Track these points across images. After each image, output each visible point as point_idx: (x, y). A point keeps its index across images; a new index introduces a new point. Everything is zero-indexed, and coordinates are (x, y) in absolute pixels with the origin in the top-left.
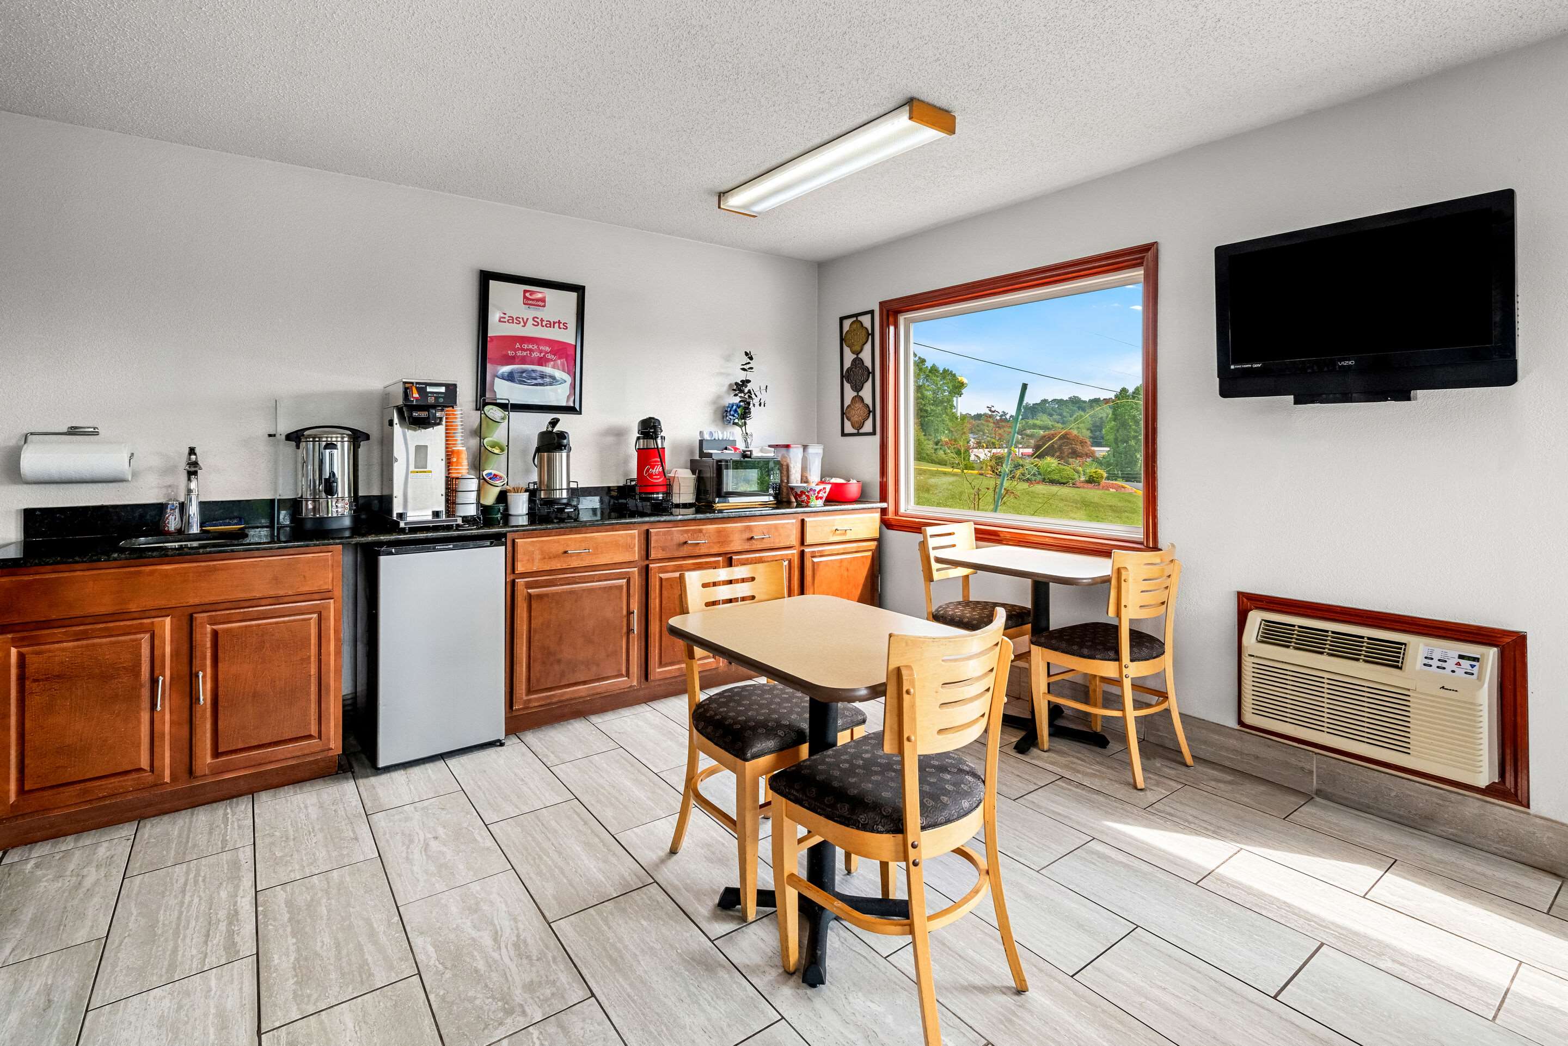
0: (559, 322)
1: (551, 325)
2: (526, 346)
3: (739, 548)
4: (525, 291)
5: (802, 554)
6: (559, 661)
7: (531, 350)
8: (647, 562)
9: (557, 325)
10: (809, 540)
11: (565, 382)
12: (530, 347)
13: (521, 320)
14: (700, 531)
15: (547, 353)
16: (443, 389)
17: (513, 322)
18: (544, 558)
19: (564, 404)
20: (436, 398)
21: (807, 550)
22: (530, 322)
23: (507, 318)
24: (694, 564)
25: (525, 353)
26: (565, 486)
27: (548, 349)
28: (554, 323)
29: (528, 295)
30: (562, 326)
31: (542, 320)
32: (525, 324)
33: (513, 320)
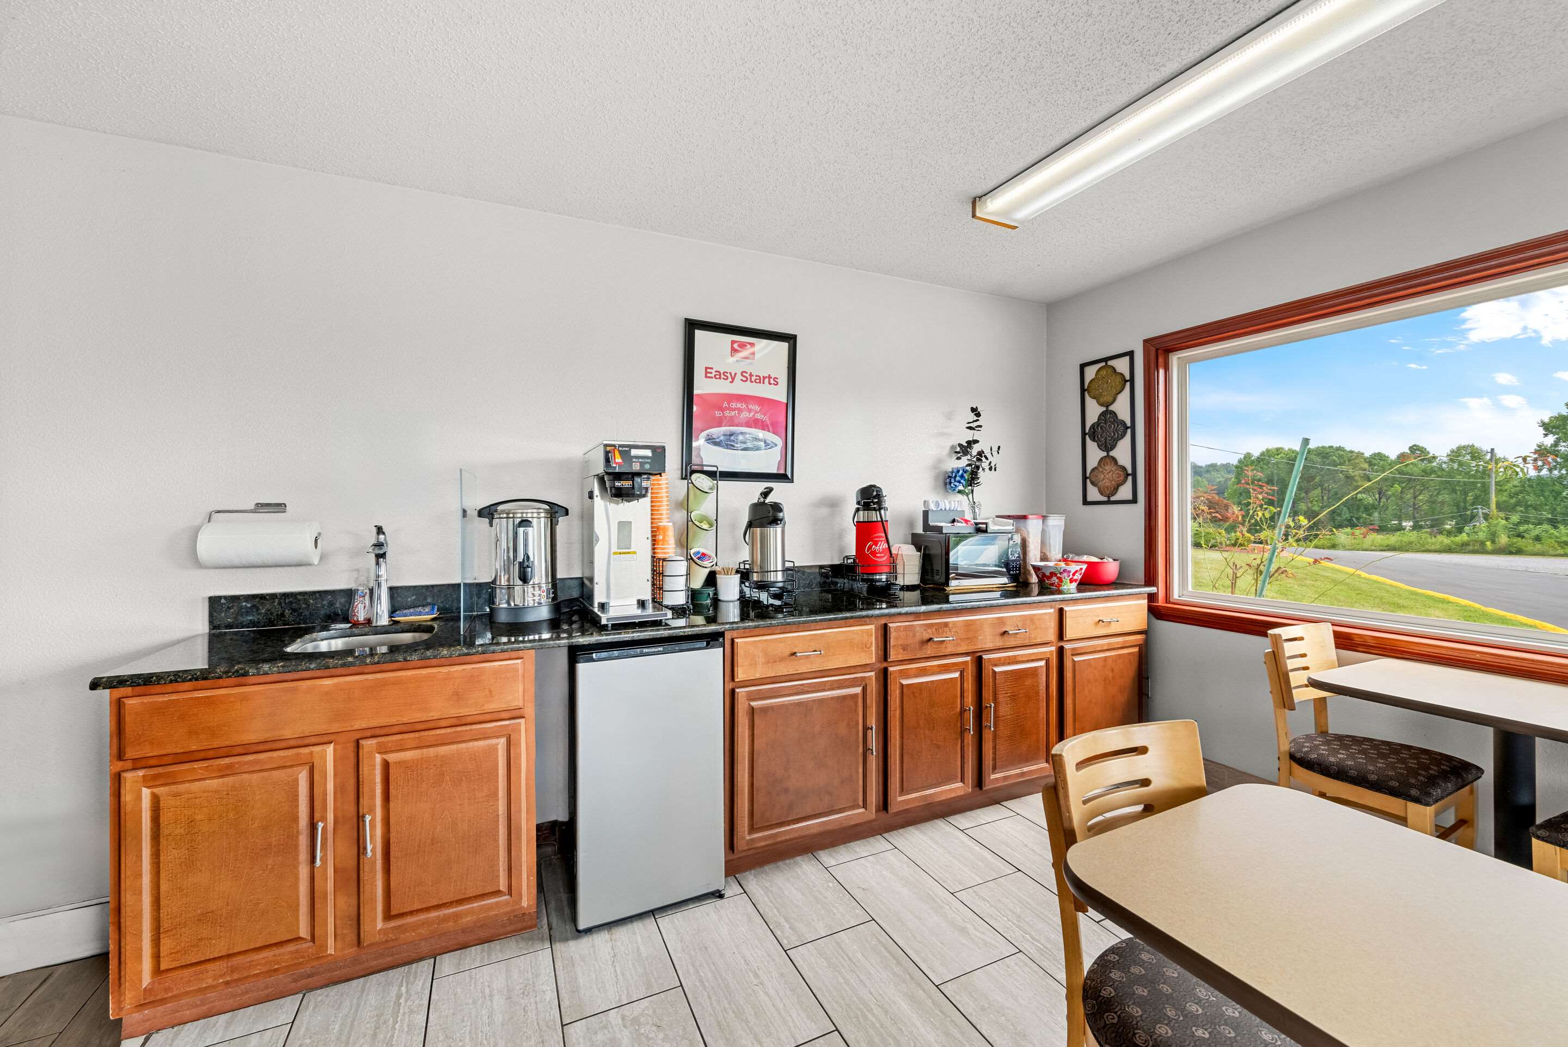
0: (769, 377)
1: (760, 380)
2: (734, 405)
3: (989, 645)
4: (733, 342)
5: (1061, 651)
6: (786, 790)
7: (740, 410)
8: (885, 665)
9: (767, 380)
10: (1070, 633)
11: (776, 445)
12: (739, 405)
13: (728, 375)
14: (946, 625)
15: (757, 412)
16: (648, 453)
17: (720, 378)
18: (769, 662)
19: (775, 471)
20: (642, 464)
21: (1067, 646)
22: (739, 377)
23: (714, 373)
24: (939, 666)
25: (733, 413)
26: (780, 568)
27: (757, 408)
28: (764, 378)
29: (736, 346)
30: (772, 381)
31: (751, 375)
32: (733, 379)
33: (720, 375)
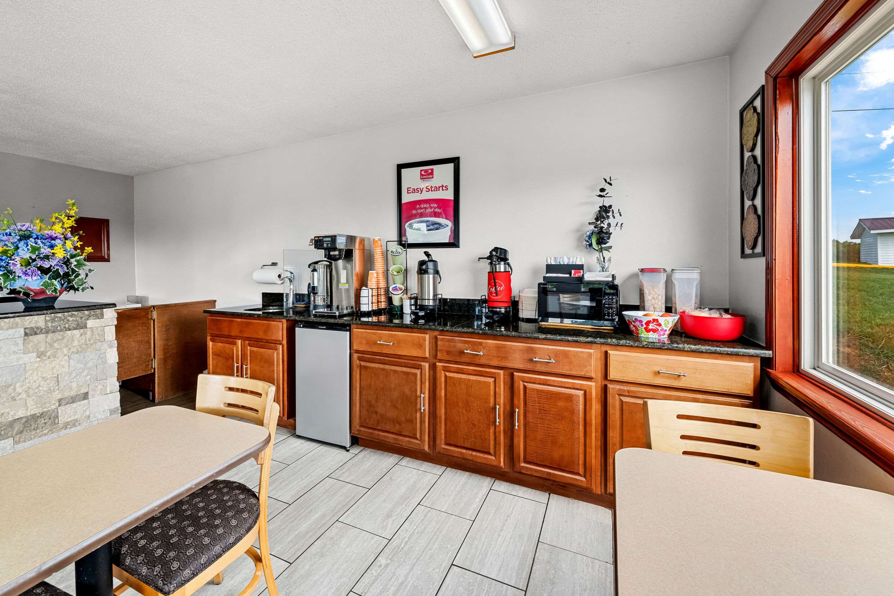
0: (443, 186)
1: (437, 189)
2: (422, 206)
3: (521, 366)
4: (421, 171)
5: (605, 389)
7: (426, 208)
8: (434, 361)
9: (441, 188)
10: (613, 375)
11: (448, 226)
12: (425, 206)
13: (419, 190)
15: (436, 208)
17: (415, 192)
18: (368, 343)
19: (447, 241)
21: (610, 386)
22: (425, 190)
23: (412, 190)
25: (422, 211)
27: (436, 205)
28: (439, 187)
29: (423, 173)
30: (444, 188)
31: (432, 187)
32: (422, 192)
33: (415, 191)
